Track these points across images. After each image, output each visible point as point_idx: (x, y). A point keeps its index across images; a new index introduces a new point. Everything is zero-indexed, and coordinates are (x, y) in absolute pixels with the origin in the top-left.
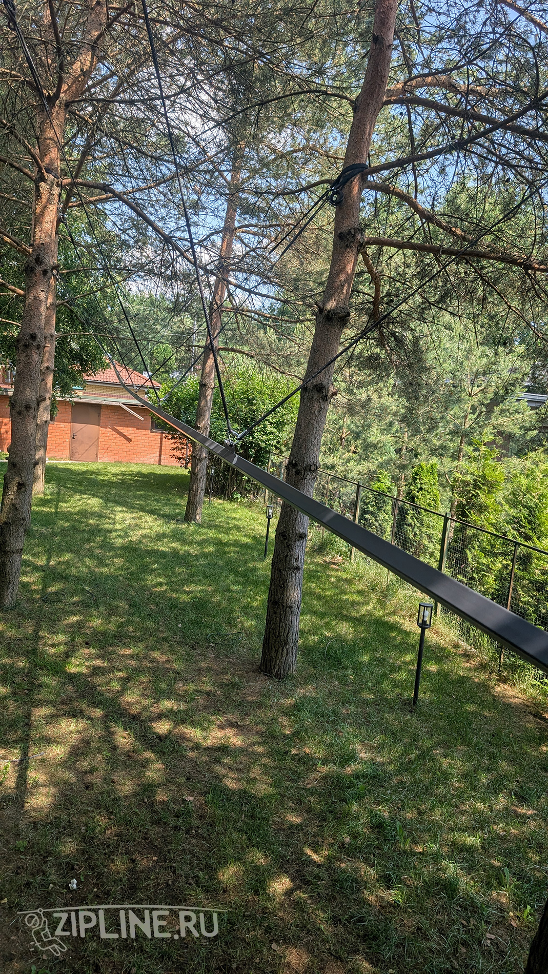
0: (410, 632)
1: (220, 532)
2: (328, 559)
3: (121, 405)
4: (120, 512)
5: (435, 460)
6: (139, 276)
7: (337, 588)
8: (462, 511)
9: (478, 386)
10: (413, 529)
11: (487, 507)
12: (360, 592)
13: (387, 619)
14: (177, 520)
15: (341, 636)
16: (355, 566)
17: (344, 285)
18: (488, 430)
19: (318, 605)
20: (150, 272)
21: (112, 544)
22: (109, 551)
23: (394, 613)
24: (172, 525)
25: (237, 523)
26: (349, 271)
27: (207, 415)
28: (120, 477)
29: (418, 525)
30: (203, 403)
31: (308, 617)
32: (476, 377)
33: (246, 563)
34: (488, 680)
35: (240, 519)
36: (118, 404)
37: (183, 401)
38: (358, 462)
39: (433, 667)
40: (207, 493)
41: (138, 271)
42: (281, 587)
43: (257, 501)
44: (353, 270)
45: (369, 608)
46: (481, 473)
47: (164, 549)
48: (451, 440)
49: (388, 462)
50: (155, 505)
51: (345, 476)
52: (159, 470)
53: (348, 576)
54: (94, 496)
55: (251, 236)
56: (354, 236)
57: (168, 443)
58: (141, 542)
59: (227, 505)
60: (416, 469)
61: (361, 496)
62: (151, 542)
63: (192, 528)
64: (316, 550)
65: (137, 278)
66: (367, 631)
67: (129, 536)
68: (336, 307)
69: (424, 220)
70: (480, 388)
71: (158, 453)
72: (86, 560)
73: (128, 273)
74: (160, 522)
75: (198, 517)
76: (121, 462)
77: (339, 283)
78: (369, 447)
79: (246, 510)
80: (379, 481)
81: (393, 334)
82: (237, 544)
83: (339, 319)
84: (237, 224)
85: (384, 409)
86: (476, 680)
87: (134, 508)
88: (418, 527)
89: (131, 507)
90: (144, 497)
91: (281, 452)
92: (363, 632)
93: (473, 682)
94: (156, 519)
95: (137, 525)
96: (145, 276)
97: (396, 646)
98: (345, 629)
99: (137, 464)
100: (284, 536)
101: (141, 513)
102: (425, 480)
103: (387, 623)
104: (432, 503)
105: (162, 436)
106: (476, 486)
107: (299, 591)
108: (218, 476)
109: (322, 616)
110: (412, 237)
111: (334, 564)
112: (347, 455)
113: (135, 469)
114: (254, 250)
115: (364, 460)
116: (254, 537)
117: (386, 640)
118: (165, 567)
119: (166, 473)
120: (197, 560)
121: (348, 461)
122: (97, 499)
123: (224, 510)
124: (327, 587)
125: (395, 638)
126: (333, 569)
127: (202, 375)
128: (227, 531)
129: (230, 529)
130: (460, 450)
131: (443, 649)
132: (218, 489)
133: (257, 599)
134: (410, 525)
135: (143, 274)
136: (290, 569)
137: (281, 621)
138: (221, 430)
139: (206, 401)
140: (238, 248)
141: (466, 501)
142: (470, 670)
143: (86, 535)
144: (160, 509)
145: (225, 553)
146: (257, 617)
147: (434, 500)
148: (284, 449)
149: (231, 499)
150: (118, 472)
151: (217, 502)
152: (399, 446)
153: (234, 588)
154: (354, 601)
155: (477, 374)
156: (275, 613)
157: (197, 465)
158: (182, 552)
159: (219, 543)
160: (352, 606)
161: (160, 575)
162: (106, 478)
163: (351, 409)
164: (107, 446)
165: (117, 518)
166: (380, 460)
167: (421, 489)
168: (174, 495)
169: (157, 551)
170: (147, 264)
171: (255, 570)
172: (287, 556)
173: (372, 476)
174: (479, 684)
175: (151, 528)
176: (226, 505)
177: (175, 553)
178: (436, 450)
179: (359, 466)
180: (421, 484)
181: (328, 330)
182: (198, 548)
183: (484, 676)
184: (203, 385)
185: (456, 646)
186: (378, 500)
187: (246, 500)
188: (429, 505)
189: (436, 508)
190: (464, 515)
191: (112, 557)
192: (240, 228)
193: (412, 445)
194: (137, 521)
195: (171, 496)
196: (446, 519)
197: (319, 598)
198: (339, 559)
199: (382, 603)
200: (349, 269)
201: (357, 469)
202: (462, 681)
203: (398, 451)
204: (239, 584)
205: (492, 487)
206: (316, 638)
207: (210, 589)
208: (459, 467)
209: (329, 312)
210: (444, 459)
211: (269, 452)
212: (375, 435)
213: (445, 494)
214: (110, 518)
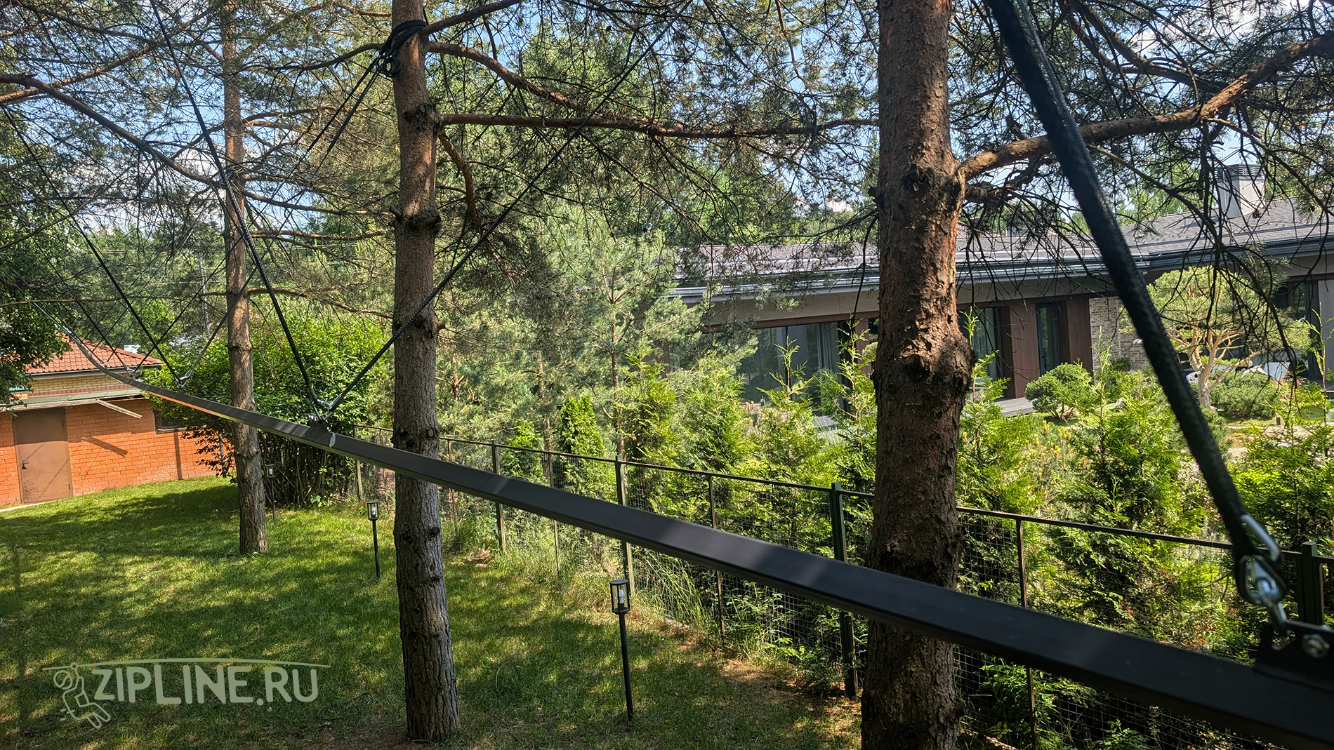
0: (602, 626)
1: (302, 558)
2: (470, 557)
3: (98, 401)
4: (131, 564)
5: (586, 392)
6: (98, 205)
7: (491, 593)
8: (633, 450)
9: (619, 289)
10: (576, 488)
11: (663, 438)
12: (523, 591)
13: (567, 617)
14: (229, 556)
15: (512, 658)
16: (510, 557)
17: (425, 181)
18: (643, 341)
19: (470, 624)
20: (117, 197)
21: (129, 616)
22: (127, 628)
23: (575, 606)
24: (223, 565)
25: (324, 538)
26: (429, 162)
27: (249, 389)
28: (117, 512)
29: (582, 481)
30: (238, 375)
31: (461, 644)
32: (614, 277)
33: (351, 592)
34: (712, 660)
35: (327, 532)
36: (94, 401)
37: (204, 377)
38: (485, 414)
39: (641, 664)
40: (269, 506)
41: (95, 198)
42: (418, 612)
43: (348, 500)
44: (433, 159)
45: (541, 609)
46: (647, 397)
47: (217, 603)
48: (600, 363)
49: (525, 407)
50: (186, 542)
51: (471, 437)
52: (181, 488)
53: (503, 573)
54: (79, 550)
55: (268, 129)
56: (425, 115)
57: (190, 445)
58: (176, 602)
59: (303, 516)
60: (564, 408)
61: (499, 458)
62: (193, 598)
63: (255, 561)
64: (450, 550)
65: (95, 208)
66: (545, 640)
67: (154, 598)
68: (420, 211)
69: (512, 87)
70: (622, 292)
71: (174, 462)
72: (89, 651)
73: (80, 202)
74: (202, 564)
75: (261, 544)
76: (114, 489)
77: (417, 179)
78: (495, 393)
79: (333, 517)
80: (518, 434)
81: (501, 238)
82: (332, 568)
83: (427, 226)
84: (244, 115)
85: (506, 337)
86: (699, 665)
87: (153, 553)
88: (583, 484)
89: (147, 554)
90: (167, 533)
91: (370, 423)
92: (541, 644)
93: (696, 668)
94: (193, 561)
95: (164, 578)
96: (108, 203)
97: (588, 650)
98: (515, 646)
99: (141, 486)
100: (407, 539)
101: (167, 559)
102: (579, 420)
103: (569, 622)
104: (594, 448)
105: (176, 436)
106: (644, 415)
107: (444, 611)
108: (280, 476)
109: (480, 637)
110: (501, 109)
111: (480, 561)
112: (466, 409)
113: (141, 494)
114: (278, 148)
115: (492, 410)
116: (356, 553)
117: (573, 645)
118: (225, 630)
119: (193, 489)
120: (275, 606)
121: (471, 416)
122: (88, 554)
123: (300, 524)
124: (477, 595)
125: (584, 640)
126: (480, 570)
127: (229, 334)
128: (312, 553)
129: (317, 549)
130: (614, 373)
131: (650, 636)
132: (283, 495)
133: (380, 641)
134: (571, 483)
135: (104, 201)
136: (424, 582)
137: (425, 659)
138: (273, 409)
139: (243, 370)
140: (252, 149)
141: (636, 435)
142: (688, 653)
143: (80, 614)
144: (197, 546)
145: (316, 586)
146: (386, 664)
147: (595, 444)
148: (373, 418)
149: (308, 507)
150: (113, 504)
151: (287, 515)
152: (534, 383)
153: (341, 632)
154: (519, 605)
155: (615, 274)
156: (415, 650)
157: (245, 467)
158: (247, 602)
159: (304, 574)
160: (518, 612)
161: (219, 644)
162: (94, 519)
163: (462, 345)
164: (87, 469)
165: (128, 574)
166: (514, 406)
167: (576, 433)
168: (214, 519)
169: (207, 609)
170: (109, 187)
171: (368, 598)
172: (418, 565)
173: (508, 430)
174: (703, 668)
175: (188, 577)
176: (301, 517)
177: (237, 605)
178: (583, 379)
179: (488, 421)
180: (575, 426)
181: (414, 242)
182: (273, 589)
183: (707, 656)
184: (234, 349)
185: (664, 627)
186: (523, 459)
187: (330, 502)
188: (591, 451)
189: (600, 453)
190: (638, 454)
191: (133, 635)
192: (250, 119)
193: (552, 378)
194: (162, 572)
195: (210, 523)
196: (618, 465)
197: (470, 613)
198: (485, 553)
199: (556, 597)
200: (427, 159)
201: (485, 425)
202: (682, 670)
203: (535, 390)
204: (348, 624)
205: (663, 411)
206: (479, 670)
207: (305, 643)
208: (618, 395)
209: (411, 218)
210: (596, 389)
211: (353, 426)
212: (500, 375)
213: (606, 433)
214: (115, 578)
